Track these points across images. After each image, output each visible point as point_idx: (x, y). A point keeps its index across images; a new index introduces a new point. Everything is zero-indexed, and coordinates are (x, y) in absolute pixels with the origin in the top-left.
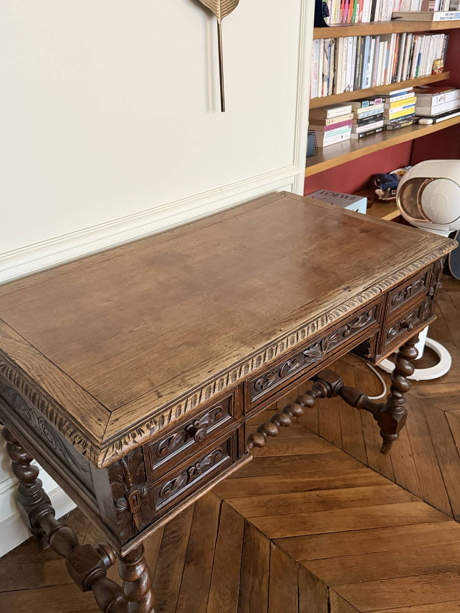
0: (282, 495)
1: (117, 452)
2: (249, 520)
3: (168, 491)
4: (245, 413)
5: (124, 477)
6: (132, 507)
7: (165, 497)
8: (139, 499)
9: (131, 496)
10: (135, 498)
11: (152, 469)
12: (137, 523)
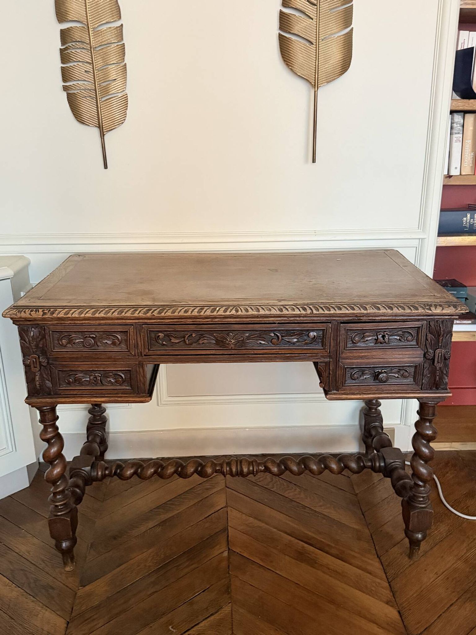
2: (229, 528)
3: (71, 380)
4: (143, 355)
5: (29, 341)
6: (32, 366)
7: (69, 384)
8: (38, 363)
9: (32, 357)
10: (35, 361)
11: (52, 349)
12: (37, 383)
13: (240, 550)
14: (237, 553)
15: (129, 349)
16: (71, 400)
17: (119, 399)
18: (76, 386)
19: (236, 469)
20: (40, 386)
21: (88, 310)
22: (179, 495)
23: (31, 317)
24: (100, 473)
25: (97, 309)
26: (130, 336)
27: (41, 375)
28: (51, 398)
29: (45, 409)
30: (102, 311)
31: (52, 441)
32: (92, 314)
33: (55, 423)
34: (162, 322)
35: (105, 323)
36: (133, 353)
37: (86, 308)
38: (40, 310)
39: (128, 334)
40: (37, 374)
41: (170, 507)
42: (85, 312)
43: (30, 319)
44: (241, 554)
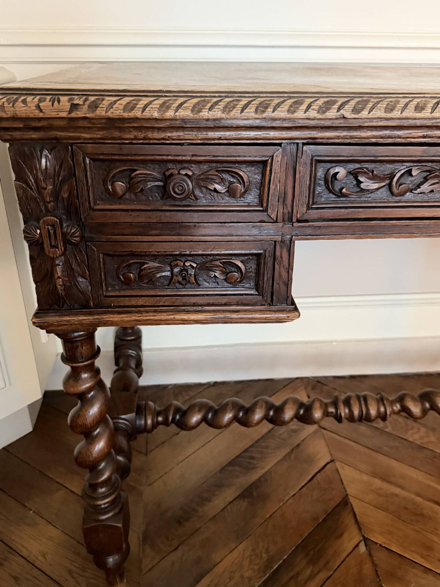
0: (419, 499)
1: (5, 106)
2: (351, 499)
3: (131, 275)
4: (294, 220)
5: (36, 182)
6: (46, 245)
7: (126, 284)
8: (60, 237)
9: (44, 222)
10: (52, 232)
11: (92, 205)
12: (60, 282)
13: (384, 540)
14: (380, 545)
15: (265, 205)
16: (134, 318)
17: (234, 316)
18: (141, 288)
19: (359, 412)
20: (64, 289)
21: (181, 100)
22: (256, 442)
23: (41, 115)
24: (149, 422)
25: (202, 99)
26: (271, 173)
27: (67, 264)
28: (90, 314)
29: (77, 337)
30: (216, 103)
31: (90, 396)
32: (192, 111)
33: (93, 363)
34: (351, 137)
35: (220, 139)
36: (273, 216)
37: (174, 96)
38: (64, 99)
39: (268, 169)
40: (57, 262)
41: (250, 463)
42: (176, 105)
43: (40, 124)
44: (386, 546)
